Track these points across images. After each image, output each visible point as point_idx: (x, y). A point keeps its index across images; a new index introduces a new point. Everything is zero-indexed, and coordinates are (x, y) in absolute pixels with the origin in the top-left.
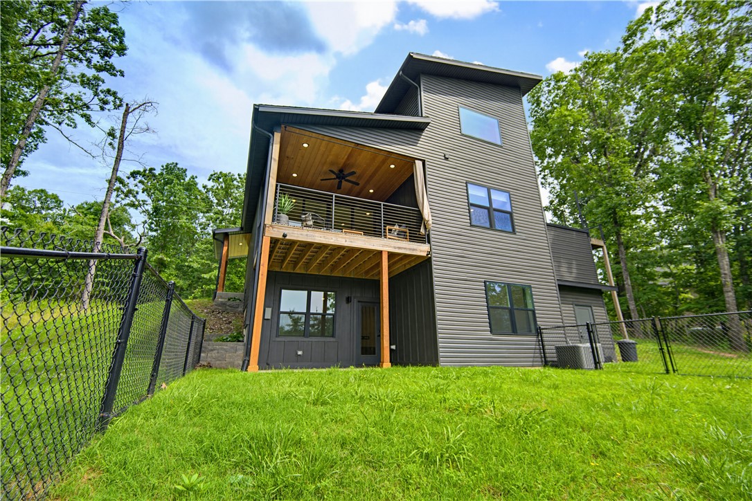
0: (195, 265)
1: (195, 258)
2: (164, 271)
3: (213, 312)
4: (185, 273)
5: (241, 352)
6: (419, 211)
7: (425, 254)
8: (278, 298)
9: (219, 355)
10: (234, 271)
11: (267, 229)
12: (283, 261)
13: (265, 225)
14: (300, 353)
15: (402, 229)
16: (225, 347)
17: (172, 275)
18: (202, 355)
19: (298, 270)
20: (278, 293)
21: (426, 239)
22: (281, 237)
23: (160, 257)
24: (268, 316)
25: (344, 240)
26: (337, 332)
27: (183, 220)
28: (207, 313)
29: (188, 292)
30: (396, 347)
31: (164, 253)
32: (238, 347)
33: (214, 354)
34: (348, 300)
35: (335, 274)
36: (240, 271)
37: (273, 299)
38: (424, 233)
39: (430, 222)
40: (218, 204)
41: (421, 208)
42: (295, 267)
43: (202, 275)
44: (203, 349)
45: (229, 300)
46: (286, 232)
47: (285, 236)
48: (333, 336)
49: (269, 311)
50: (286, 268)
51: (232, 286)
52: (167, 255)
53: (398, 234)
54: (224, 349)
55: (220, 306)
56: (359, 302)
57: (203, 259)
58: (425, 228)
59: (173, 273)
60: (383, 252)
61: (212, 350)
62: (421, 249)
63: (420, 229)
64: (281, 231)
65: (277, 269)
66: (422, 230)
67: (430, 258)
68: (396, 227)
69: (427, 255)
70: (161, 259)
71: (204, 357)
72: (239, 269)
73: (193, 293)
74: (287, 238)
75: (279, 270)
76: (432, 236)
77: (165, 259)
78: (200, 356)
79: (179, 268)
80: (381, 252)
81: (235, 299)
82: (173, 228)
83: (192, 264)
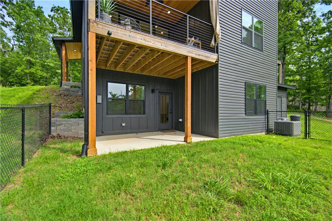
0: (52, 65)
1: (50, 60)
2: (32, 67)
3: (60, 95)
4: (47, 69)
5: (82, 126)
6: (212, 26)
7: (214, 61)
8: (105, 88)
9: (66, 128)
10: (76, 69)
11: (91, 24)
12: (107, 61)
13: (89, 21)
14: (123, 125)
15: (197, 41)
16: (70, 122)
17: (39, 70)
18: (52, 128)
19: (118, 69)
20: (105, 85)
21: (215, 50)
22: (106, 34)
23: (28, 58)
24: (100, 101)
25: (160, 44)
26: (146, 111)
27: (38, 36)
28: (56, 96)
29: (51, 80)
30: (182, 120)
31: (30, 57)
32: (80, 122)
33: (62, 127)
34: (153, 91)
35: (145, 73)
36: (79, 70)
37: (102, 89)
38: (214, 44)
39: (220, 36)
40: (60, 28)
41: (214, 24)
42: (116, 67)
43: (57, 71)
44: (52, 124)
45: (71, 87)
46: (111, 30)
47: (109, 34)
48: (144, 113)
49: (100, 98)
50: (110, 66)
51: (76, 78)
52: (33, 57)
53: (193, 45)
54: (70, 124)
55: (65, 91)
56: (159, 92)
57: (56, 61)
58: (215, 41)
59: (39, 68)
60: (188, 57)
61: (60, 125)
62: (212, 57)
63: (211, 41)
64: (105, 28)
65: (103, 68)
66: (213, 42)
67: (218, 64)
68: (193, 39)
69: (216, 62)
70: (30, 60)
71: (54, 130)
72: (79, 68)
73: (53, 81)
74: (112, 36)
75: (104, 68)
76: (219, 48)
77: (32, 60)
78: (50, 129)
79: (43, 66)
80: (186, 57)
81: (75, 87)
82: (33, 41)
83: (49, 64)
